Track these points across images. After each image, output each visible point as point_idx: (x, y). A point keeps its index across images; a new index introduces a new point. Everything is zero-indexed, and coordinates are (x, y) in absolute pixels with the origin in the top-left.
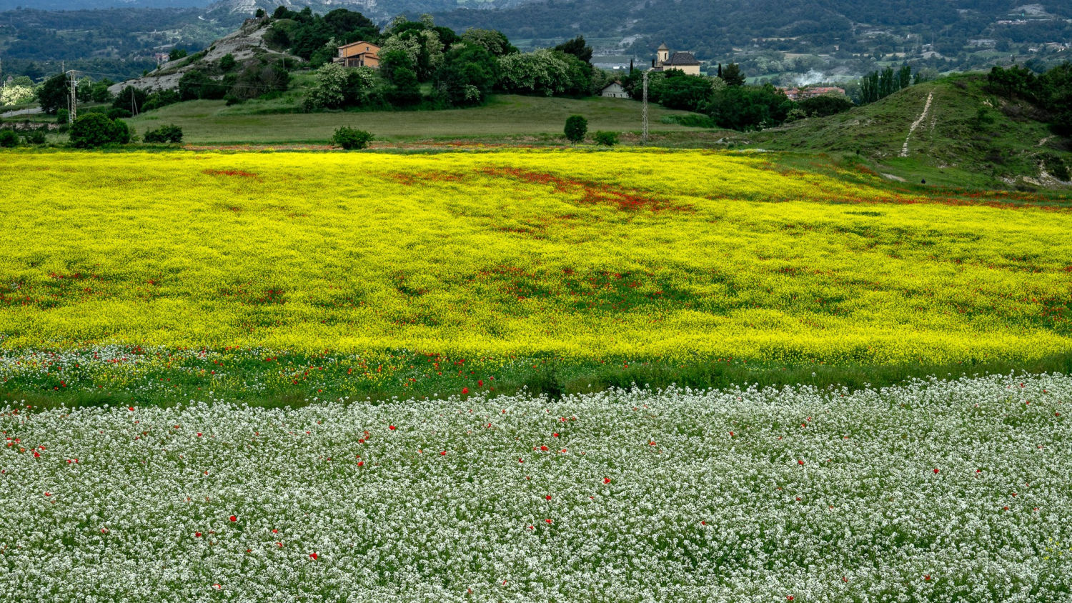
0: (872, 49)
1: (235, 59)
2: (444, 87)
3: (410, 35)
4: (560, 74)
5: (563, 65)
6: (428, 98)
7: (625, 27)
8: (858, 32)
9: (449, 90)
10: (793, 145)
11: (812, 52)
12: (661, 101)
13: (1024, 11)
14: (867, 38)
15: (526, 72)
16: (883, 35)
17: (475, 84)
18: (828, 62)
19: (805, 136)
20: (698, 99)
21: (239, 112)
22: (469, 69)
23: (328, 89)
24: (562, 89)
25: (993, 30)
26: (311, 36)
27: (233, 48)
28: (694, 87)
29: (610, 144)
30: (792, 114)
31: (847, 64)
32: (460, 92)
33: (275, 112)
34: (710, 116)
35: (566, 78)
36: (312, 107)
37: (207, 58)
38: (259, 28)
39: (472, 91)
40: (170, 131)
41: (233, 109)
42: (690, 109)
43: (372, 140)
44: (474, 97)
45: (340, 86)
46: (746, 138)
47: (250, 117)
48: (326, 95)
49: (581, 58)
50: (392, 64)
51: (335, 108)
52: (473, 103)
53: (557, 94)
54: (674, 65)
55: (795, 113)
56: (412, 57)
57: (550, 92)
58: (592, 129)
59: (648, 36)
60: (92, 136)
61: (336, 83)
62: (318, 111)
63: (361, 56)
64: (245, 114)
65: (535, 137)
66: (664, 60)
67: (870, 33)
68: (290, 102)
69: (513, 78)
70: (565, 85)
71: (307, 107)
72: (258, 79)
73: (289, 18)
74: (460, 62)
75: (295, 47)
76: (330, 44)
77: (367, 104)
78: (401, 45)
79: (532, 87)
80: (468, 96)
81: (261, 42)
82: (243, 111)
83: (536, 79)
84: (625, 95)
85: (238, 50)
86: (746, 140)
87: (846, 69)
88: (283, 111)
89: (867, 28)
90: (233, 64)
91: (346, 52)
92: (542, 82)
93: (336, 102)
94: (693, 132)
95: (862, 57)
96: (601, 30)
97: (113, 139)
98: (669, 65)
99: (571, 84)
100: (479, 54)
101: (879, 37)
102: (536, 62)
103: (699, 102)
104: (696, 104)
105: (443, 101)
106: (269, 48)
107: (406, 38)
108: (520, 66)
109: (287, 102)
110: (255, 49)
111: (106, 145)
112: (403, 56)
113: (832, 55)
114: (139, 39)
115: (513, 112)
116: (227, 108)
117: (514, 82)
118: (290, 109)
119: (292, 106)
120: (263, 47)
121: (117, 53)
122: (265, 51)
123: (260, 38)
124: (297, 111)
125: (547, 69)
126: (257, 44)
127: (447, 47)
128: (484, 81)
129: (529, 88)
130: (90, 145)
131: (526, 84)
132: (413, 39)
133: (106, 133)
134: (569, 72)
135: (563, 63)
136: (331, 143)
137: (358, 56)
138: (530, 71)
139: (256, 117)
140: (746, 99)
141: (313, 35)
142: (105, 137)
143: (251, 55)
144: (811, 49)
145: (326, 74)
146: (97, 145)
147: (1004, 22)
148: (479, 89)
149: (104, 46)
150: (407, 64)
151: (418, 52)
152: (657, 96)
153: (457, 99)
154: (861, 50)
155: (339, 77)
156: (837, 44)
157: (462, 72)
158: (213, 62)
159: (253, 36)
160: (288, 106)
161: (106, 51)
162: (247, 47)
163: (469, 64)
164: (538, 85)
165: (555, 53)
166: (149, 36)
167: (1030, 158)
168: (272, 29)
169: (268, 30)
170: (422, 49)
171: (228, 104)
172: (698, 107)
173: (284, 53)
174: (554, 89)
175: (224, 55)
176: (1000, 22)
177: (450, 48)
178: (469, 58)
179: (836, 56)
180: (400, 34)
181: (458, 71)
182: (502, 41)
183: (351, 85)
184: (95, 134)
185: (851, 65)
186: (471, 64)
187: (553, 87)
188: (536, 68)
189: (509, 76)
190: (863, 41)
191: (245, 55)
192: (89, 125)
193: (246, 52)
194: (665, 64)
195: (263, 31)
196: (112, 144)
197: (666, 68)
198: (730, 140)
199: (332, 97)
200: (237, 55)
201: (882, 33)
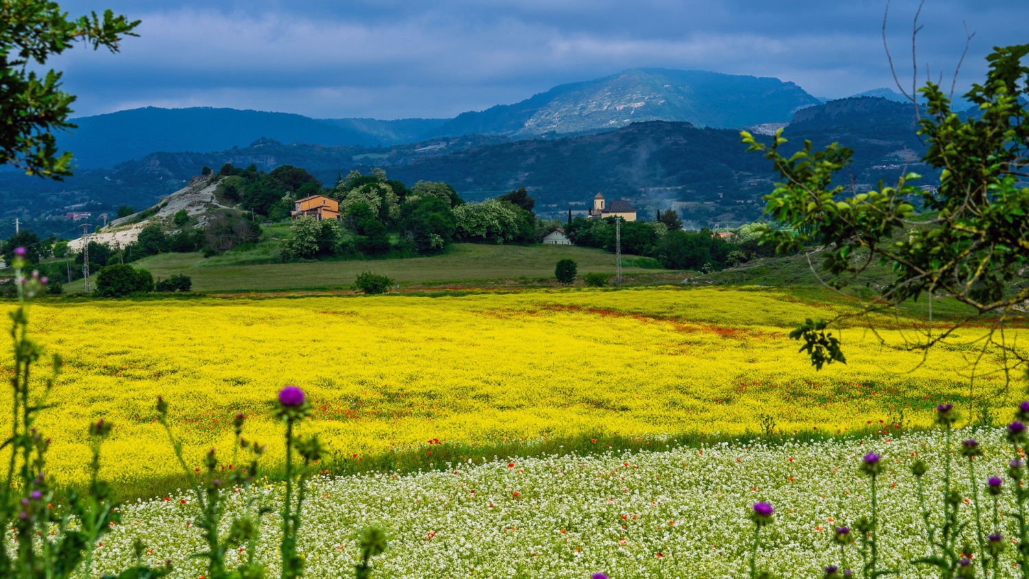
0: (755, 196)
1: (189, 214)
2: (411, 236)
3: (371, 188)
4: (509, 223)
5: (512, 214)
6: (396, 247)
7: (517, 180)
8: (740, 180)
9: (415, 239)
10: (786, 281)
11: (698, 200)
12: (605, 247)
13: (897, 157)
14: (749, 185)
15: (478, 221)
16: (765, 182)
17: (438, 233)
18: (713, 209)
19: (796, 272)
20: (644, 243)
21: (219, 263)
22: (433, 219)
23: (303, 240)
24: (511, 237)
25: (869, 175)
26: (261, 191)
27: (185, 204)
28: (640, 233)
29: (600, 285)
30: (733, 256)
31: (733, 211)
32: (426, 240)
33: (253, 262)
34: (658, 259)
35: (514, 226)
36: (288, 258)
37: (160, 214)
38: (209, 184)
39: (436, 239)
40: (180, 281)
41: (213, 261)
42: (636, 253)
43: (392, 284)
44: (438, 246)
45: (315, 237)
46: (710, 278)
47: (231, 267)
48: (302, 245)
49: (524, 208)
50: (356, 217)
51: (310, 258)
52: (437, 251)
53: (506, 242)
54: (613, 212)
55: (735, 255)
56: (373, 209)
57: (500, 240)
58: (581, 271)
59: (541, 188)
60: (120, 285)
61: (311, 234)
62: (294, 261)
63: (319, 210)
64: (225, 265)
65: (516, 281)
66: (600, 208)
67: (751, 181)
68: (266, 253)
69: (466, 227)
70: (513, 233)
71: (284, 258)
72: (232, 232)
73: (236, 174)
74: (422, 213)
75: (246, 202)
76: (286, 198)
77: (340, 253)
78: (362, 198)
79: (484, 235)
80: (434, 245)
81: (212, 198)
82: (223, 263)
83: (487, 228)
84: (567, 242)
85: (190, 205)
86: (709, 280)
87: (732, 216)
88: (261, 262)
89: (749, 177)
90: (187, 219)
91: (303, 205)
92: (493, 230)
93: (311, 253)
94: (658, 274)
95: (746, 203)
96: (494, 184)
97: (138, 289)
98: (608, 212)
99: (517, 232)
100: (439, 205)
101: (760, 184)
102: (486, 211)
103: (645, 247)
104: (642, 248)
105: (410, 250)
106: (220, 204)
107: (366, 191)
108: (472, 216)
109: (263, 254)
110: (207, 204)
111: (133, 294)
112: (366, 208)
113: (717, 203)
114: (48, 200)
115: (477, 259)
116: (205, 259)
117: (467, 231)
118: (268, 259)
119: (269, 257)
120: (215, 202)
121: (27, 213)
122: (216, 207)
123: (212, 194)
124: (275, 261)
125: (497, 218)
126: (209, 200)
127: (402, 200)
128: (447, 229)
129: (481, 236)
130: (118, 294)
131: (478, 233)
132: (374, 192)
133: (132, 283)
134: (517, 221)
135: (511, 213)
136: (353, 288)
137: (316, 209)
138: (482, 220)
139: (237, 268)
140: (690, 242)
141: (263, 190)
142: (131, 287)
143: (204, 210)
144: (697, 197)
145: (302, 225)
146: (124, 294)
147: (879, 167)
148: (442, 237)
149: (15, 207)
150: (370, 215)
151: (379, 204)
152: (601, 242)
153: (423, 248)
154: (745, 197)
155: (314, 229)
156: (721, 192)
157: (426, 222)
158: (167, 217)
159: (204, 192)
160: (265, 257)
161: (16, 211)
162: (199, 203)
163: (431, 214)
164: (489, 234)
165: (502, 203)
166: (58, 196)
167: (1013, 287)
168: (223, 185)
169: (218, 186)
170: (383, 201)
171: (206, 257)
172: (644, 251)
173: (234, 208)
174: (504, 237)
175: (178, 211)
176: (874, 167)
177: (405, 200)
178: (428, 209)
179: (721, 204)
180: (361, 187)
181: (423, 222)
182: (450, 193)
183: (325, 235)
184: (122, 283)
185: (737, 212)
186: (434, 214)
187: (503, 235)
188: (488, 217)
189: (463, 225)
190: (746, 189)
191: (198, 210)
192: (117, 274)
193: (199, 207)
194: (604, 212)
195: (213, 188)
196: (138, 293)
197: (604, 216)
198: (695, 280)
199: (307, 248)
200: (189, 211)
201: (763, 180)
